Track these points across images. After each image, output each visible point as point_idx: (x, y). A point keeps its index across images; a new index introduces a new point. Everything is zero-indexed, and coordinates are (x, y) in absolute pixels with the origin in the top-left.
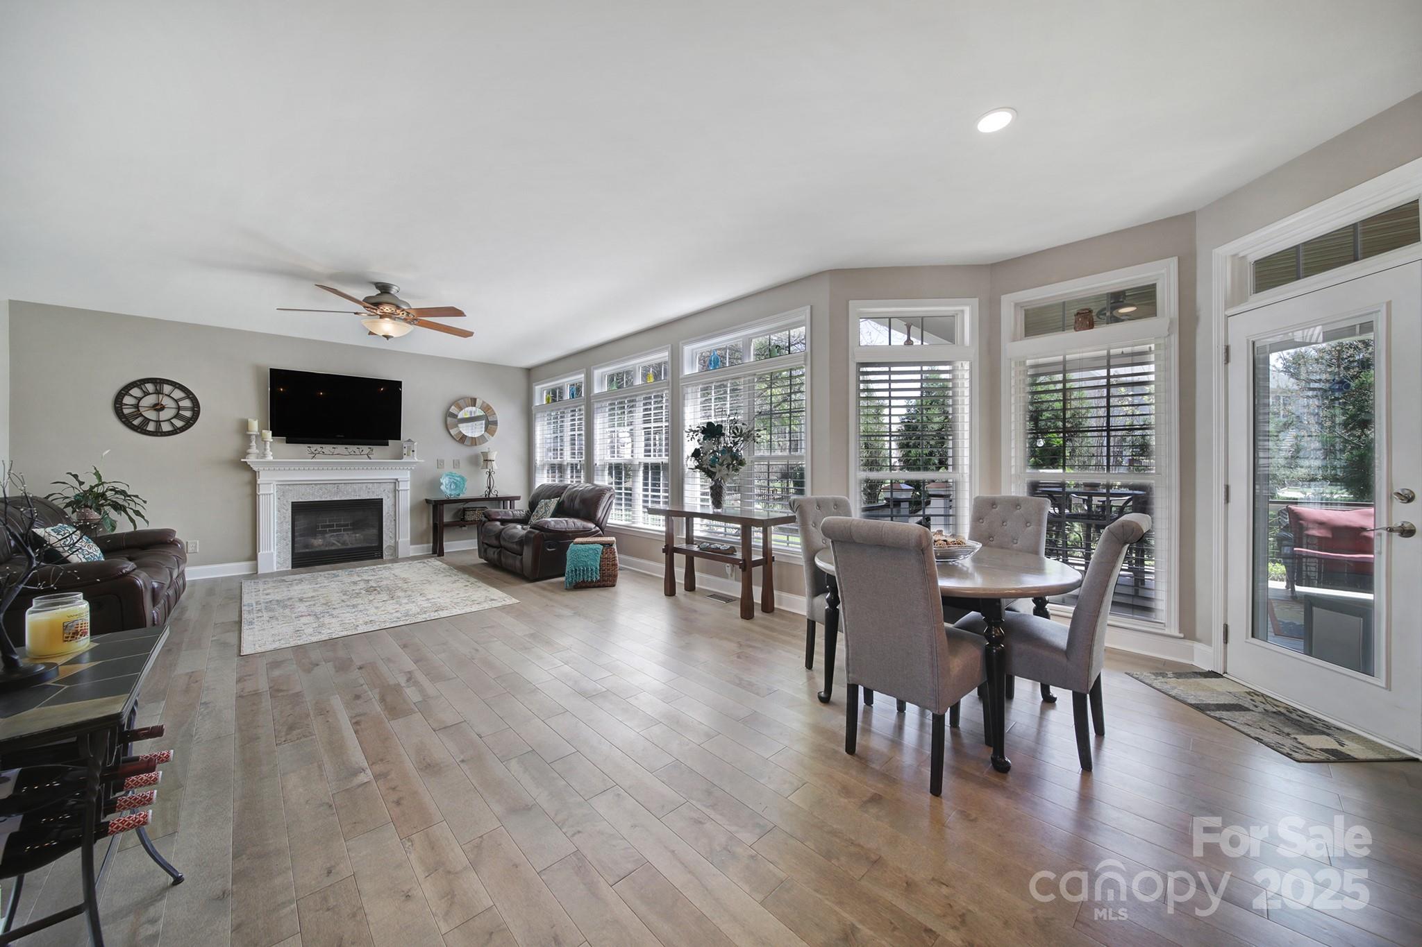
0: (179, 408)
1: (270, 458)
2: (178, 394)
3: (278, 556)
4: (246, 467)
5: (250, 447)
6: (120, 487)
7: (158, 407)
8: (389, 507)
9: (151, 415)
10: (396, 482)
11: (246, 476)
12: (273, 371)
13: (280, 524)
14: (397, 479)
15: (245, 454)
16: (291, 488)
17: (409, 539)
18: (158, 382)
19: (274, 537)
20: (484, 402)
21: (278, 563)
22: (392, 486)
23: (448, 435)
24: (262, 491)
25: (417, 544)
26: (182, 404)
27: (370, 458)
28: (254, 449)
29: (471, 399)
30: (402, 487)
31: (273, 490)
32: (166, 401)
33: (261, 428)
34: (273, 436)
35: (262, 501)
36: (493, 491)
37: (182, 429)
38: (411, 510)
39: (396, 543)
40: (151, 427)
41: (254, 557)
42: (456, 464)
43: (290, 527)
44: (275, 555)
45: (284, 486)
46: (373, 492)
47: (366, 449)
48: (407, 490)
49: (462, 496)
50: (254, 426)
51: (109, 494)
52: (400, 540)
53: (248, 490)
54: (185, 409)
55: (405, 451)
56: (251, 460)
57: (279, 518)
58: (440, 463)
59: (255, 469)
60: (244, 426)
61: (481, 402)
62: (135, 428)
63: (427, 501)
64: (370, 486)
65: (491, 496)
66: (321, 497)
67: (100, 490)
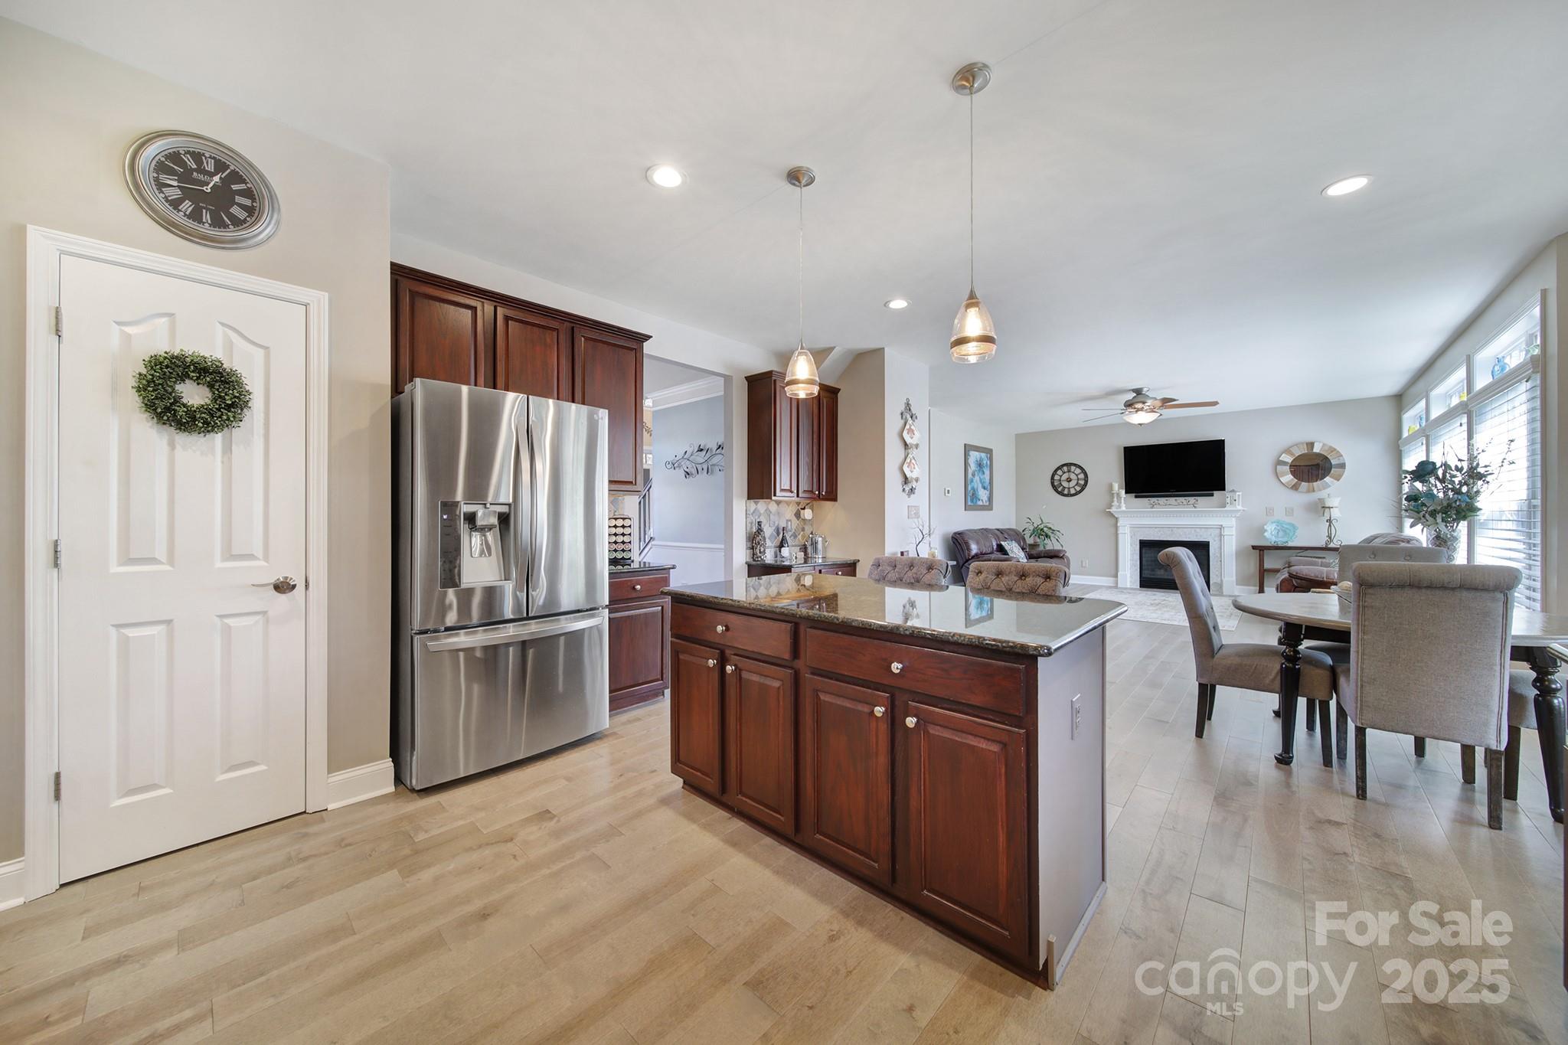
0: (1078, 479)
1: (1123, 508)
2: (1078, 471)
3: (1131, 577)
4: (1111, 515)
5: (1113, 502)
6: (1050, 526)
7: (1069, 480)
8: (1215, 549)
9: (1065, 484)
10: (1221, 528)
11: (1113, 521)
12: (1125, 448)
13: (1132, 555)
14: (1221, 526)
15: (1110, 506)
16: (1138, 529)
17: (1234, 578)
18: (1069, 465)
19: (1128, 564)
20: (1324, 445)
21: (1131, 582)
22: (1218, 531)
23: (1279, 484)
24: (1120, 531)
25: (1244, 585)
26: (1079, 477)
27: (1195, 507)
28: (1115, 503)
29: (1307, 444)
30: (1226, 532)
31: (1127, 530)
32: (1073, 476)
33: (1119, 489)
34: (1126, 493)
35: (1120, 537)
36: (1335, 541)
37: (1080, 492)
38: (1236, 554)
39: (1222, 580)
40: (1066, 492)
41: (1116, 576)
42: (1289, 512)
43: (1139, 557)
44: (1129, 575)
45: (1133, 527)
46: (1201, 536)
47: (1192, 500)
48: (1232, 535)
49: (1290, 544)
50: (1116, 486)
51: (1045, 529)
52: (1226, 579)
53: (1113, 530)
54: (1081, 479)
55: (1228, 500)
56: (1113, 510)
57: (1131, 551)
58: (1269, 511)
59: (1116, 516)
60: (1111, 487)
61: (1321, 444)
62: (1059, 493)
63: (1254, 547)
64: (1198, 530)
65: (1332, 545)
66: (1159, 537)
67: (1042, 527)
